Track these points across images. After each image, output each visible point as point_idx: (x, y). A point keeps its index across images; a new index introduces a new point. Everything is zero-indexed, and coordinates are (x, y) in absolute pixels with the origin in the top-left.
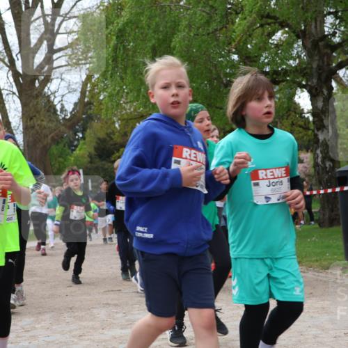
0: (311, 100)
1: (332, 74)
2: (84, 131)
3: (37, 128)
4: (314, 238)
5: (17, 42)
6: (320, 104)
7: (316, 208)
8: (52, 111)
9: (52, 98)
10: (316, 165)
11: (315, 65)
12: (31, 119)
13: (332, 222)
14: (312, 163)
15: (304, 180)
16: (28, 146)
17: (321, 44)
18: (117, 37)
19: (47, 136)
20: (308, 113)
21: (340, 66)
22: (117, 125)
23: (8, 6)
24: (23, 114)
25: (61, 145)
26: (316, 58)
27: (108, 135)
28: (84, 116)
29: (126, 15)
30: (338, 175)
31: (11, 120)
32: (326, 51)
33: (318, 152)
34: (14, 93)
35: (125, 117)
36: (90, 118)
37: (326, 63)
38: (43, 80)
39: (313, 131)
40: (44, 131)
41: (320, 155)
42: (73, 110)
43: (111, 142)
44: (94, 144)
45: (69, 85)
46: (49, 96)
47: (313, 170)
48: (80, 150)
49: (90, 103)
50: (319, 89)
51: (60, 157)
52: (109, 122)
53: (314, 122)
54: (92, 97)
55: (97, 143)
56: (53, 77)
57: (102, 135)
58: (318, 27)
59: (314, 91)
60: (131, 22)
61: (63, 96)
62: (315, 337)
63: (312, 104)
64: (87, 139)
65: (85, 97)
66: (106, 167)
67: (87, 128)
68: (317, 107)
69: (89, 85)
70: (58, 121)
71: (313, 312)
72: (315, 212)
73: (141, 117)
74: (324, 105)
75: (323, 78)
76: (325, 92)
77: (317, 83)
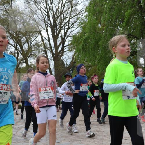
2: (73, 71)
3: (59, 70)
5: (53, 44)
8: (63, 64)
9: (63, 61)
18: (84, 42)
19: (61, 72)
23: (51, 34)
24: (54, 66)
28: (73, 66)
29: (86, 35)
31: (51, 67)
34: (52, 59)
38: (61, 55)
42: (70, 64)
45: (69, 57)
49: (75, 62)
54: (76, 60)
56: (64, 54)
60: (88, 37)
61: (67, 60)
65: (73, 60)
69: (74, 57)
70: (65, 68)
73: (90, 66)
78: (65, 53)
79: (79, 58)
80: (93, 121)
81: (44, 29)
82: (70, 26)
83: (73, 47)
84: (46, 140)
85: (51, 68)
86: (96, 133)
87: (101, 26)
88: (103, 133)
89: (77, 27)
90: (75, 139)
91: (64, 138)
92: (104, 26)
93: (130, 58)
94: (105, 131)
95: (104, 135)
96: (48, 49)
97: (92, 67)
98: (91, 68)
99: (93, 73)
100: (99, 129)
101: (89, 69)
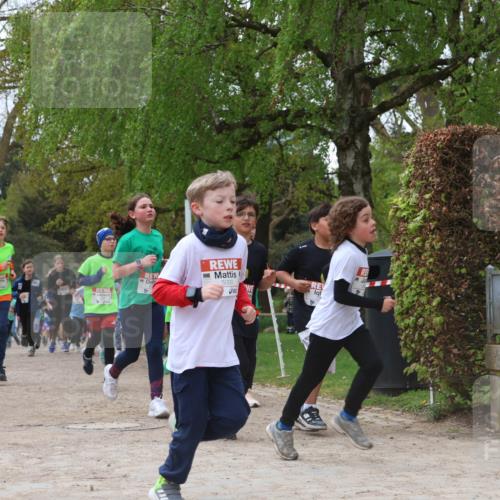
0: (338, 154)
1: (372, 118)
2: (5, 186)
6: (350, 161)
11: (346, 106)
17: (358, 75)
20: (332, 174)
21: (383, 109)
22: (55, 179)
26: (350, 96)
27: (41, 193)
28: (7, 164)
32: (363, 86)
35: (68, 168)
36: (17, 167)
37: (362, 104)
43: (45, 204)
44: (18, 205)
49: (16, 145)
50: (350, 139)
52: (44, 175)
53: (340, 187)
54: (21, 137)
55: (23, 204)
57: (31, 192)
58: (355, 52)
59: (343, 142)
63: (339, 161)
64: (9, 198)
65: (11, 135)
66: (35, 239)
67: (10, 182)
68: (345, 165)
69: (17, 119)
71: (316, 461)
73: (92, 169)
74: (356, 163)
75: (356, 125)
76: (359, 144)
77: (349, 130)
79: (37, 126)
80: (80, 426)
83: (12, 72)
86: (89, 483)
88: (124, 483)
93: (278, 140)
94: (133, 475)
97: (98, 172)
98: (95, 178)
99: (102, 200)
100: (104, 467)
101: (86, 179)
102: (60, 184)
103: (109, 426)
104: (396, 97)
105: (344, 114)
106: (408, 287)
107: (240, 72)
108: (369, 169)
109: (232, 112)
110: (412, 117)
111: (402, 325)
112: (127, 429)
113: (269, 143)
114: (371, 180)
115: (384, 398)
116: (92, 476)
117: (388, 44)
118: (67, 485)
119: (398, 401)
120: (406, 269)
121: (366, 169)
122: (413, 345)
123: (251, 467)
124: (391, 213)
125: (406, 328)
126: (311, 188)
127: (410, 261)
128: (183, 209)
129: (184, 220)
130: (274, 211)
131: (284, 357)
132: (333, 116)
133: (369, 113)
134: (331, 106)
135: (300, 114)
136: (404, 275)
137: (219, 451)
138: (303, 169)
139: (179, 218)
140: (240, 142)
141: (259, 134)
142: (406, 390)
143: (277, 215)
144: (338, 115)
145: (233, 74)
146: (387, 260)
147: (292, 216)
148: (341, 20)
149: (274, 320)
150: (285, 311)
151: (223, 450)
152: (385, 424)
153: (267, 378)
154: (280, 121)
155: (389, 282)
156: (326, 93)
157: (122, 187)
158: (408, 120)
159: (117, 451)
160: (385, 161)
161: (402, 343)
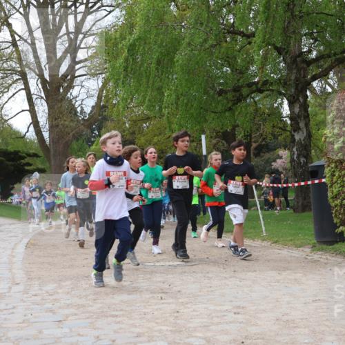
0: (289, 106)
1: (308, 85)
2: (99, 130)
3: (60, 126)
4: (289, 222)
6: (297, 110)
7: (291, 196)
8: (73, 112)
9: (74, 102)
10: (292, 161)
11: (293, 77)
12: (56, 119)
13: (305, 208)
14: (289, 159)
15: (282, 173)
16: (53, 142)
17: (299, 59)
18: (128, 50)
19: (69, 134)
20: (286, 117)
21: (314, 78)
22: (127, 125)
24: (49, 115)
25: (80, 142)
26: (295, 71)
28: (100, 117)
29: (136, 32)
30: (310, 169)
31: (39, 120)
32: (302, 65)
33: (295, 150)
34: (42, 98)
35: (134, 118)
36: (105, 119)
37: (302, 76)
38: (66, 87)
39: (291, 132)
40: (66, 130)
41: (296, 153)
42: (91, 111)
45: (88, 92)
46: (71, 100)
47: (289, 165)
48: (96, 145)
49: (104, 106)
50: (296, 97)
51: (79, 151)
52: (121, 123)
53: (291, 125)
54: (107, 101)
56: (74, 84)
59: (292, 99)
61: (83, 100)
62: (288, 303)
63: (290, 110)
65: (101, 101)
67: (102, 127)
68: (293, 112)
69: (104, 92)
70: (78, 121)
71: (288, 283)
72: (291, 200)
73: (148, 119)
74: (300, 111)
75: (299, 88)
76: (301, 100)
77: (295, 92)
78: (77, 81)
79: (116, 95)
80: (152, 264)
81: (18, 11)
82: (90, 5)
84: (25, 316)
85: (38, 122)
86: (160, 295)
87: (178, 8)
88: (179, 295)
89: (112, 8)
90: (103, 312)
91: (73, 310)
92: (184, 10)
93: (253, 98)
94: (184, 291)
95: (180, 301)
96: (30, 69)
97: (151, 121)
98: (150, 124)
99: (154, 136)
100: (167, 286)
101: (144, 125)
102: (130, 128)
103: (167, 263)
104: (322, 71)
105: (292, 82)
106: (336, 182)
107: (229, 60)
108: (308, 114)
109: (226, 83)
110: (332, 83)
111: (333, 204)
112: (178, 265)
113: (248, 101)
114: (309, 120)
115: (325, 246)
116: (160, 291)
117: (316, 40)
118: (148, 296)
119: (333, 248)
120: (334, 171)
121: (306, 114)
122: (340, 216)
123: (250, 286)
124: (323, 139)
125: (336, 206)
126: (274, 127)
127: (336, 167)
128: (201, 140)
129: (202, 147)
130: (253, 140)
131: (264, 224)
132: (285, 84)
133: (306, 81)
134: (284, 78)
135: (265, 83)
136: (333, 175)
137: (231, 277)
138: (269, 116)
139: (199, 145)
140: (232, 101)
141: (242, 95)
142: (337, 242)
143: (255, 142)
144: (288, 83)
145: (225, 61)
146: (322, 167)
147: (264, 143)
148: (287, 27)
149: (258, 203)
150: (262, 197)
151: (234, 277)
152: (326, 261)
153: (255, 236)
154: (254, 87)
155: (324, 180)
156: (280, 70)
157: (166, 128)
158: (329, 85)
159: (174, 277)
160: (317, 109)
161: (333, 215)
